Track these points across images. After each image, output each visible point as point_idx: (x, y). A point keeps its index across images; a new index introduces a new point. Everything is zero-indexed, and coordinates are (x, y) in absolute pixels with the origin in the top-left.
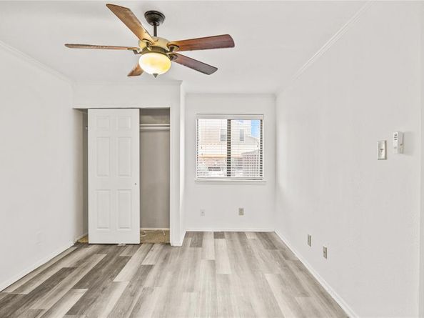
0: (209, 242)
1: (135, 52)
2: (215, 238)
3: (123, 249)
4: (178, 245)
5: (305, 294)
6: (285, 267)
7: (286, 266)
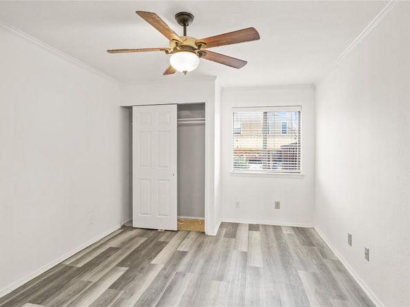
0: (243, 234)
1: (167, 52)
2: (249, 230)
3: (161, 234)
4: (212, 235)
5: (341, 297)
6: (322, 266)
7: (323, 264)
